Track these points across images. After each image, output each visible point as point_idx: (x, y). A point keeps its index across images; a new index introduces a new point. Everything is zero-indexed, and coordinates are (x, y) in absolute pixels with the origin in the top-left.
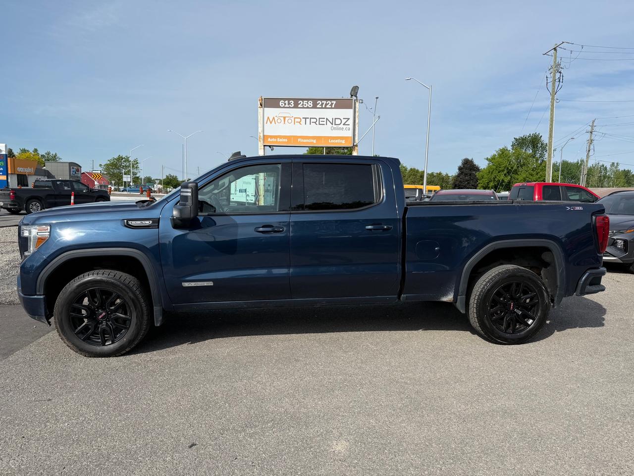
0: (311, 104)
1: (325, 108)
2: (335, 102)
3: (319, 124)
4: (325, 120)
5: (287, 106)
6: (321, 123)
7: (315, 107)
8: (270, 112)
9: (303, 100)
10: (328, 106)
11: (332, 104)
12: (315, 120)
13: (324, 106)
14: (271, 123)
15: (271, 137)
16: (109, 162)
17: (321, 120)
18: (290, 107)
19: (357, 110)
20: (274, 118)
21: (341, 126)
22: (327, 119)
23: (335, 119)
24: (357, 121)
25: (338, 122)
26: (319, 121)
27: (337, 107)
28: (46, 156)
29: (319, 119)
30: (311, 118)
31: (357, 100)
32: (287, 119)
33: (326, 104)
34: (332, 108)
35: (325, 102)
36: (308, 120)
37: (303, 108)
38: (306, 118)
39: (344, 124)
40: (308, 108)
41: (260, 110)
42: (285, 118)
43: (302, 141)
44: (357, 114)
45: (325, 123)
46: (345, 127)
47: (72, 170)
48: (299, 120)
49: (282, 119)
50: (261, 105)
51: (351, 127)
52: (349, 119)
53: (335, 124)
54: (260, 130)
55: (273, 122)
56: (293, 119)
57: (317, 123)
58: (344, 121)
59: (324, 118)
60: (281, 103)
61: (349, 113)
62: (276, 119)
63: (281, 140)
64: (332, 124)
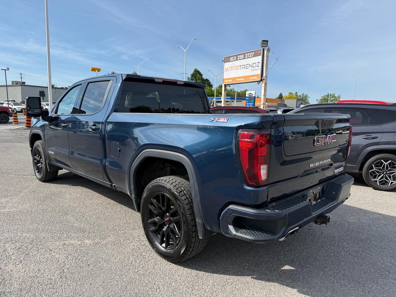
0: (243, 56)
1: (249, 57)
2: (253, 53)
4: (249, 65)
5: (233, 60)
6: (247, 67)
7: (244, 58)
8: (227, 65)
9: (240, 55)
10: (250, 56)
12: (244, 66)
13: (248, 57)
14: (227, 71)
15: (226, 79)
17: (247, 65)
18: (234, 61)
19: (265, 55)
21: (256, 68)
23: (253, 63)
25: (254, 65)
26: (246, 67)
27: (254, 56)
31: (265, 49)
33: (250, 55)
34: (252, 57)
35: (249, 54)
37: (240, 59)
38: (240, 66)
39: (257, 66)
40: (242, 59)
42: (232, 67)
43: (238, 80)
45: (248, 67)
47: (298, 103)
48: (238, 67)
49: (231, 68)
51: (260, 67)
52: (259, 62)
53: (253, 67)
56: (235, 67)
57: (245, 68)
58: (257, 64)
60: (231, 59)
61: (259, 58)
62: (229, 68)
64: (252, 67)
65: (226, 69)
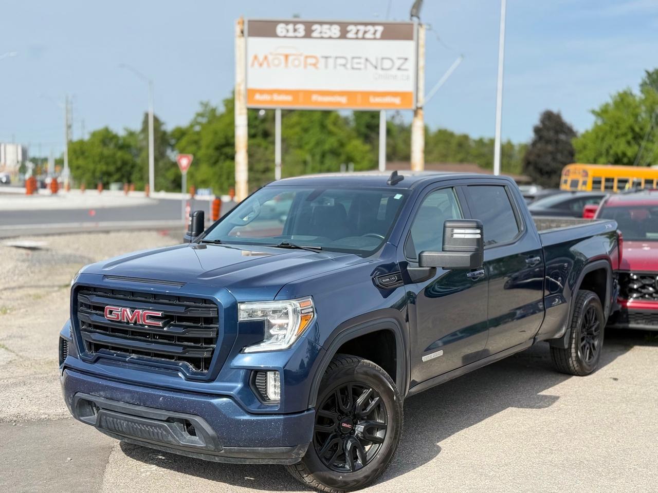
0: (336, 30)
1: (363, 38)
2: (380, 28)
3: (353, 68)
4: (363, 61)
5: (291, 34)
6: (356, 66)
7: (343, 35)
8: (260, 45)
9: (321, 23)
10: (367, 36)
11: (375, 32)
12: (342, 61)
13: (360, 36)
14: (261, 65)
15: (262, 92)
17: (356, 61)
18: (296, 37)
19: (422, 42)
20: (266, 58)
21: (394, 72)
22: (367, 60)
23: (383, 59)
24: (422, 63)
25: (387, 64)
26: (351, 64)
27: (386, 36)
29: (353, 58)
30: (336, 58)
31: (420, 24)
32: (291, 58)
33: (365, 32)
34: (375, 39)
35: (362, 28)
36: (331, 61)
37: (322, 38)
38: (326, 57)
39: (399, 69)
40: (331, 38)
41: (240, 42)
42: (287, 56)
43: (320, 99)
44: (422, 50)
45: (362, 66)
46: (400, 73)
48: (313, 61)
49: (282, 58)
50: (242, 32)
51: (411, 73)
52: (406, 59)
53: (382, 69)
54: (239, 78)
55: (265, 65)
56: (302, 58)
57: (349, 66)
58: (398, 63)
59: (360, 58)
60: (280, 29)
61: (405, 48)
62: (270, 58)
63: (280, 98)
64: (376, 67)
65: (256, 57)
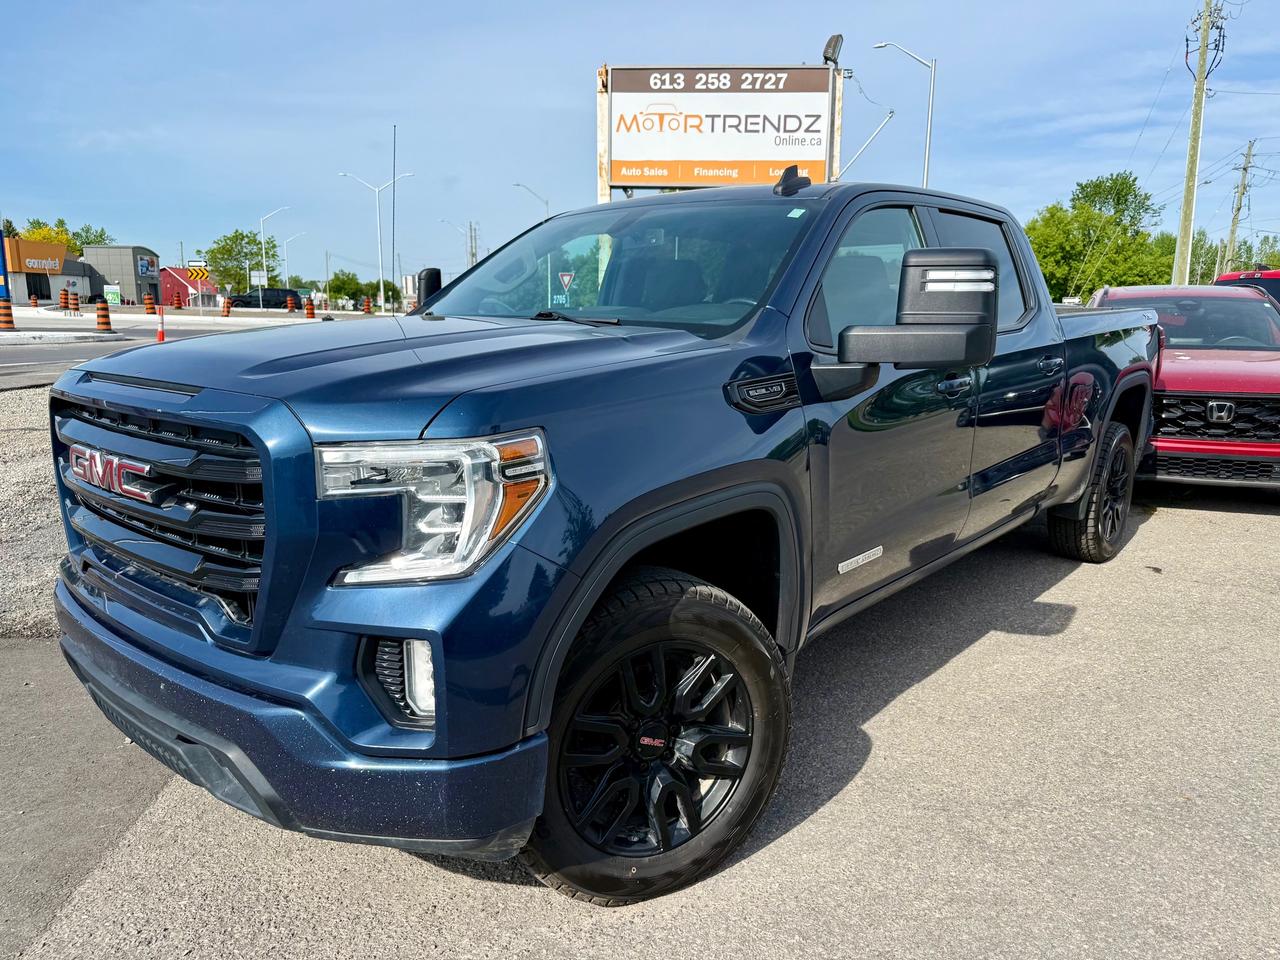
0: (726, 80)
1: (762, 90)
2: (784, 76)
3: (746, 131)
4: (760, 120)
5: (667, 86)
6: (750, 127)
7: (736, 87)
8: (628, 102)
9: (707, 70)
10: (767, 86)
11: (778, 80)
12: (735, 121)
13: (758, 86)
14: (628, 129)
15: (630, 164)
16: (215, 246)
17: (750, 120)
18: (674, 90)
19: (838, 94)
20: (635, 117)
21: (801, 134)
22: (765, 118)
23: (786, 117)
24: (838, 123)
25: (792, 124)
26: (746, 124)
27: (792, 87)
28: (84, 234)
29: (747, 117)
30: (725, 117)
31: (836, 69)
32: (667, 119)
33: (764, 82)
34: (777, 90)
35: (760, 76)
36: (719, 122)
37: (708, 90)
38: (713, 117)
39: (807, 130)
40: (718, 90)
41: (602, 99)
42: (661, 117)
43: (704, 172)
44: (838, 105)
45: (760, 127)
46: (809, 136)
47: (140, 263)
48: (696, 122)
49: (656, 119)
50: (605, 86)
51: (824, 135)
52: (818, 117)
53: (785, 131)
54: (602, 146)
55: (634, 126)
56: (681, 119)
57: (742, 128)
58: (807, 122)
59: (759, 116)
60: (654, 80)
61: (819, 102)
62: (641, 119)
63: (653, 173)
64: (778, 130)
65: (622, 118)
